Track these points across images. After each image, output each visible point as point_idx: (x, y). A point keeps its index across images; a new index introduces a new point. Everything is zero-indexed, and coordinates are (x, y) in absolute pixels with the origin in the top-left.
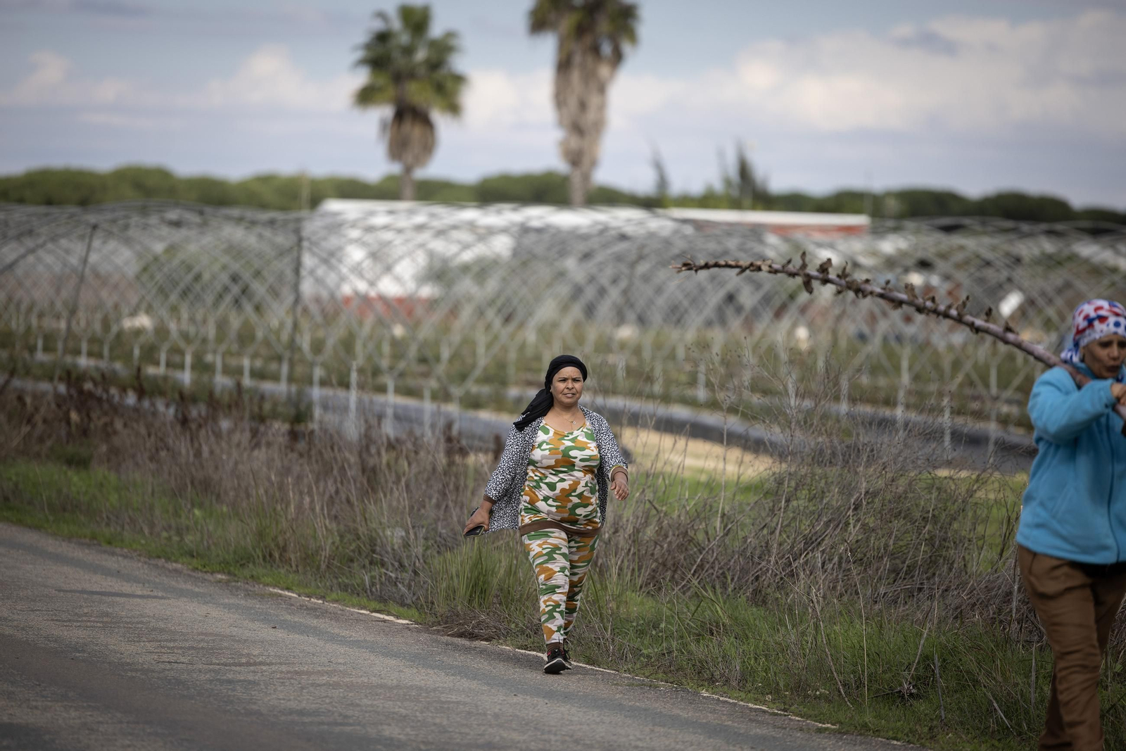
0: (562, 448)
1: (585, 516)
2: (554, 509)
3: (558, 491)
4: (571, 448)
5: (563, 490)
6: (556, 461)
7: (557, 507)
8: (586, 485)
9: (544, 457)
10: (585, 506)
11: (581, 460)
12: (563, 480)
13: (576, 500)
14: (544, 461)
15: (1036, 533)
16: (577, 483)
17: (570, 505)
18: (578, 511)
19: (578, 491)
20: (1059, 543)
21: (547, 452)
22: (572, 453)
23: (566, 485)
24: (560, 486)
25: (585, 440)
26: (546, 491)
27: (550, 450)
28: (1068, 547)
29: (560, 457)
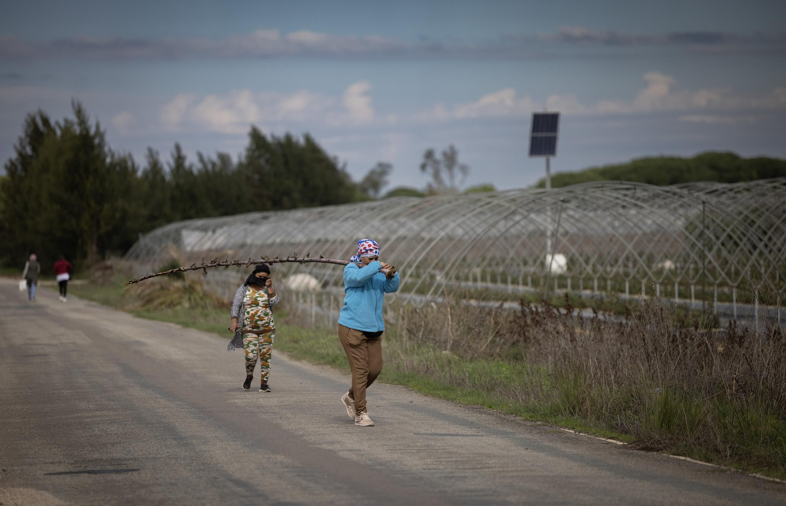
0: (254, 297)
1: (262, 325)
2: (249, 322)
3: (250, 315)
4: (258, 297)
5: (252, 314)
6: (252, 302)
7: (250, 321)
8: (262, 312)
9: (247, 300)
10: (262, 320)
11: (262, 301)
12: (252, 310)
13: (257, 318)
14: (247, 302)
15: (350, 321)
16: (258, 311)
17: (254, 320)
18: (259, 323)
19: (258, 314)
20: (358, 325)
21: (249, 298)
22: (258, 299)
23: (253, 312)
24: (251, 312)
25: (264, 294)
26: (247, 315)
27: (250, 297)
28: (362, 326)
29: (253, 300)
